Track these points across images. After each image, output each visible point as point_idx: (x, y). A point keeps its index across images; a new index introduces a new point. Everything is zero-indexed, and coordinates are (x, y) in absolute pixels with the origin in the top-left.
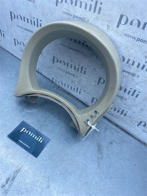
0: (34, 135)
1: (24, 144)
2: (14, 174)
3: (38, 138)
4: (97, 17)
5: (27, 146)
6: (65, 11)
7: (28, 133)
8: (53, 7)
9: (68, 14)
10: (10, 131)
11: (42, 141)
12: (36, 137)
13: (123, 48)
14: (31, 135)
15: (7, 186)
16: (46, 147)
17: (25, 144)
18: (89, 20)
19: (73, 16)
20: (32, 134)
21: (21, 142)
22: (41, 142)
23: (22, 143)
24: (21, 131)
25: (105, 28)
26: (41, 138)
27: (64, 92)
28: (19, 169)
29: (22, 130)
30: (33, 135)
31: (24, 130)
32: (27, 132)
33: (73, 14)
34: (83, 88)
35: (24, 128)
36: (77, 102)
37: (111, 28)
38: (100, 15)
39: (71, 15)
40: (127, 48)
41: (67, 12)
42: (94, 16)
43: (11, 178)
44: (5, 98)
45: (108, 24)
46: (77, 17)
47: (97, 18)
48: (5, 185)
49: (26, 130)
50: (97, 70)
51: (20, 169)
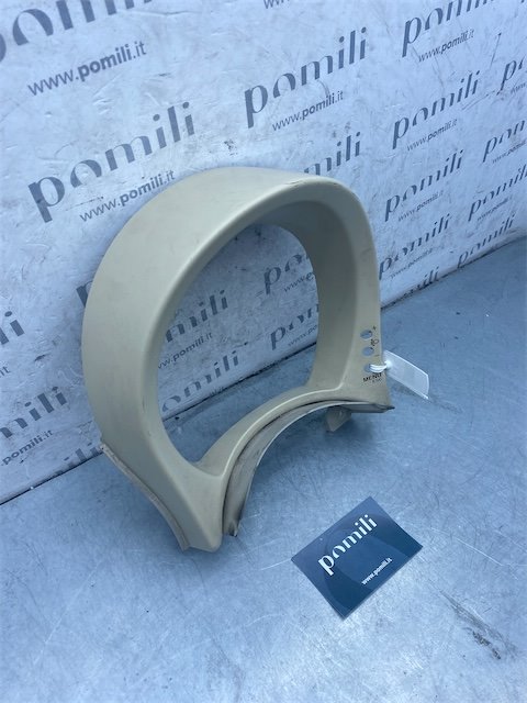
0: (351, 538)
1: (376, 572)
2: (465, 619)
3: (361, 528)
4: (190, 147)
5: (384, 564)
6: (87, 208)
7: (338, 551)
8: (36, 235)
9: (100, 210)
10: (325, 607)
11: (370, 521)
12: (356, 533)
13: (284, 158)
14: (349, 546)
15: (496, 643)
16: (392, 517)
17: (378, 570)
18: (171, 173)
19: (119, 201)
20: (344, 542)
21: (368, 579)
22: (375, 525)
23: (372, 576)
24: (331, 573)
25: (223, 154)
26: (361, 520)
27: (203, 408)
28: (449, 604)
29: (327, 568)
30: (349, 541)
31: (328, 563)
32: (336, 556)
33: (117, 195)
34: (238, 341)
35: (321, 562)
36: (251, 388)
37: (237, 142)
38: (196, 135)
39: (112, 204)
40: (291, 152)
41: (95, 206)
42: (182, 150)
43: (476, 630)
44: (181, 602)
45: (224, 139)
46: (134, 195)
47: (192, 149)
48: (493, 650)
49: (328, 557)
50: (251, 264)
51: (452, 601)
